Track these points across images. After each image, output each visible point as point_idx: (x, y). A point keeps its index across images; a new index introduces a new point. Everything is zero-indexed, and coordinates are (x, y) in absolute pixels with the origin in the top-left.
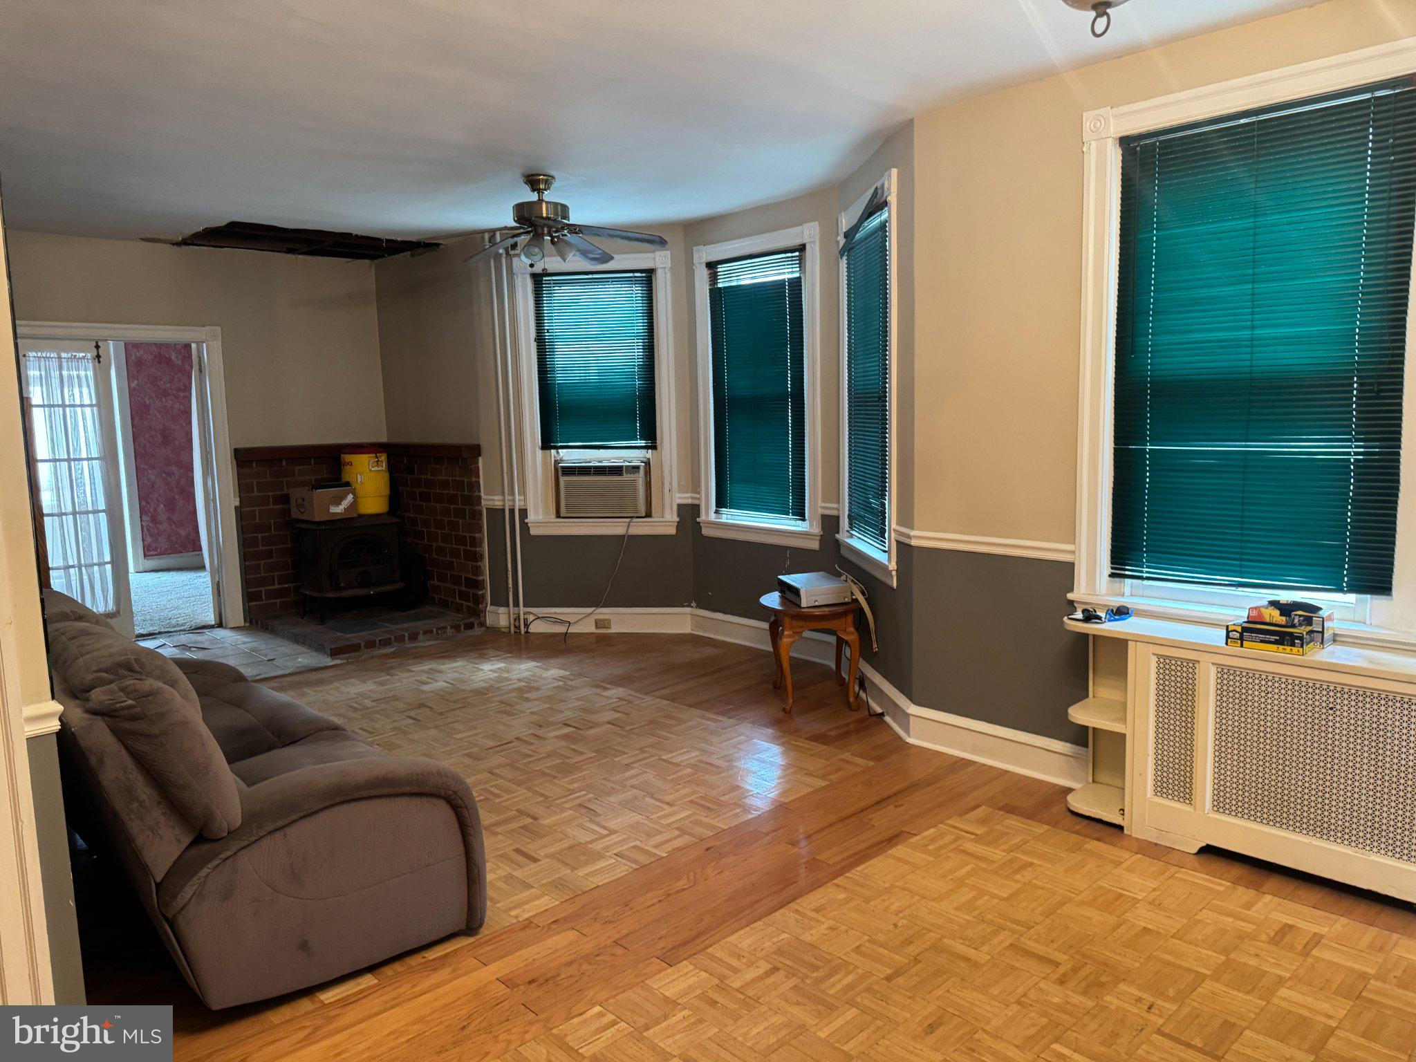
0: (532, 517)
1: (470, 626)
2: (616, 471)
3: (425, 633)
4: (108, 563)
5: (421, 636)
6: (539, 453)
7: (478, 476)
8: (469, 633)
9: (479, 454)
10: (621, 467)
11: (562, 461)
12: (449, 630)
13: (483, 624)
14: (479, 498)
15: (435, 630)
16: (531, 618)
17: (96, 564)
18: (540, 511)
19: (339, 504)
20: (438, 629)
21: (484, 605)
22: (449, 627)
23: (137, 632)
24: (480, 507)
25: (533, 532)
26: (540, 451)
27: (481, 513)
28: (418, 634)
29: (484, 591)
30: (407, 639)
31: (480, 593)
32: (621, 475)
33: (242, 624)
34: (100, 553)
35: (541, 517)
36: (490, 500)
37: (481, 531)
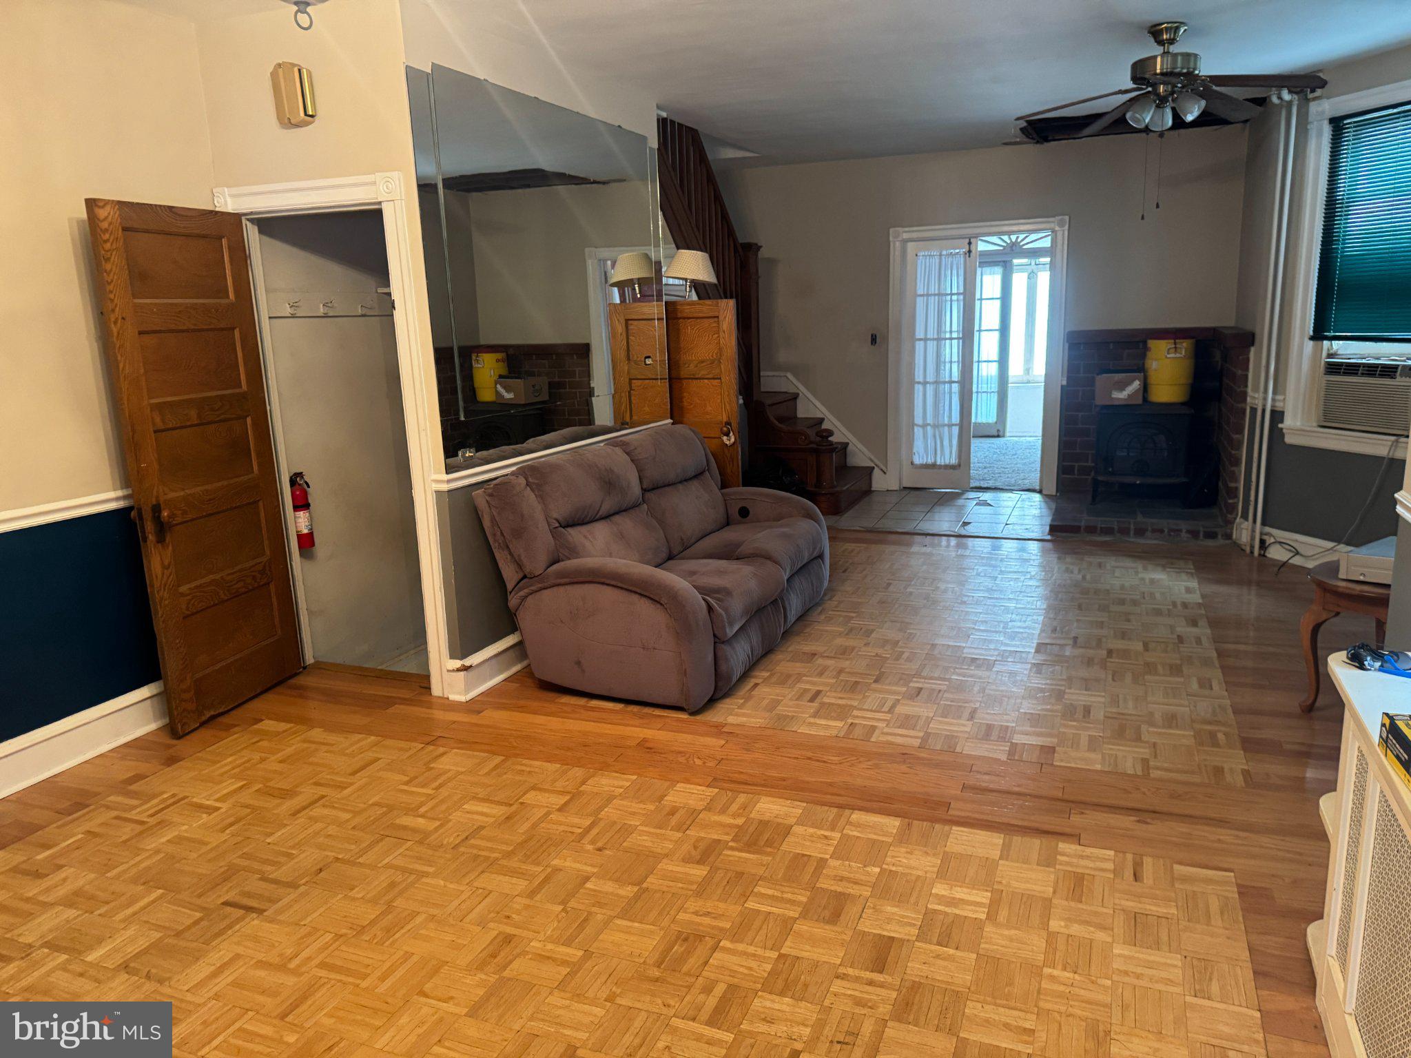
0: (1288, 423)
1: (1211, 535)
2: (1389, 372)
3: (1154, 531)
4: (956, 425)
5: (1149, 534)
6: (1309, 343)
7: (1247, 369)
8: (1210, 543)
9: (1253, 344)
10: (1396, 367)
11: (1334, 355)
12: (1184, 535)
13: (1228, 536)
14: (1245, 394)
15: (1166, 531)
16: (1270, 540)
17: (946, 425)
18: (1299, 416)
19: (1122, 389)
20: (1171, 530)
21: (1233, 516)
22: (1184, 531)
23: (971, 486)
24: (1243, 405)
25: (1289, 439)
26: (1311, 341)
27: (1244, 412)
28: (1147, 530)
29: (1236, 500)
30: (1132, 532)
31: (1230, 501)
32: (1396, 376)
33: (1054, 494)
34: (950, 417)
35: (1298, 424)
36: (1254, 397)
37: (1242, 431)
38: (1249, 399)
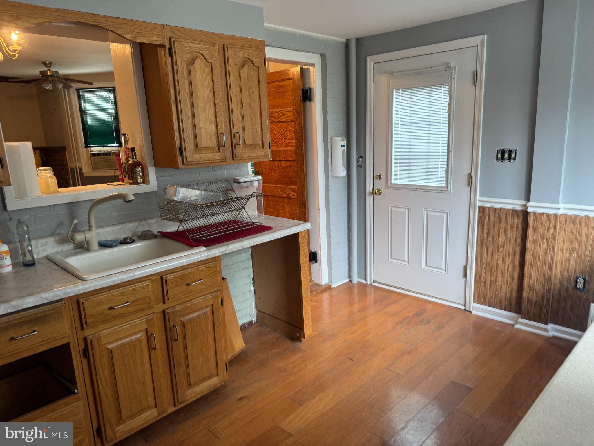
0: (84, 170)
2: (109, 154)
6: (84, 149)
7: (66, 157)
9: (66, 150)
10: (110, 153)
11: (92, 151)
14: (67, 165)
18: (86, 168)
24: (67, 167)
25: (85, 175)
26: (85, 148)
27: (68, 169)
32: (110, 155)
35: (86, 170)
37: (69, 175)
38: (69, 166)
